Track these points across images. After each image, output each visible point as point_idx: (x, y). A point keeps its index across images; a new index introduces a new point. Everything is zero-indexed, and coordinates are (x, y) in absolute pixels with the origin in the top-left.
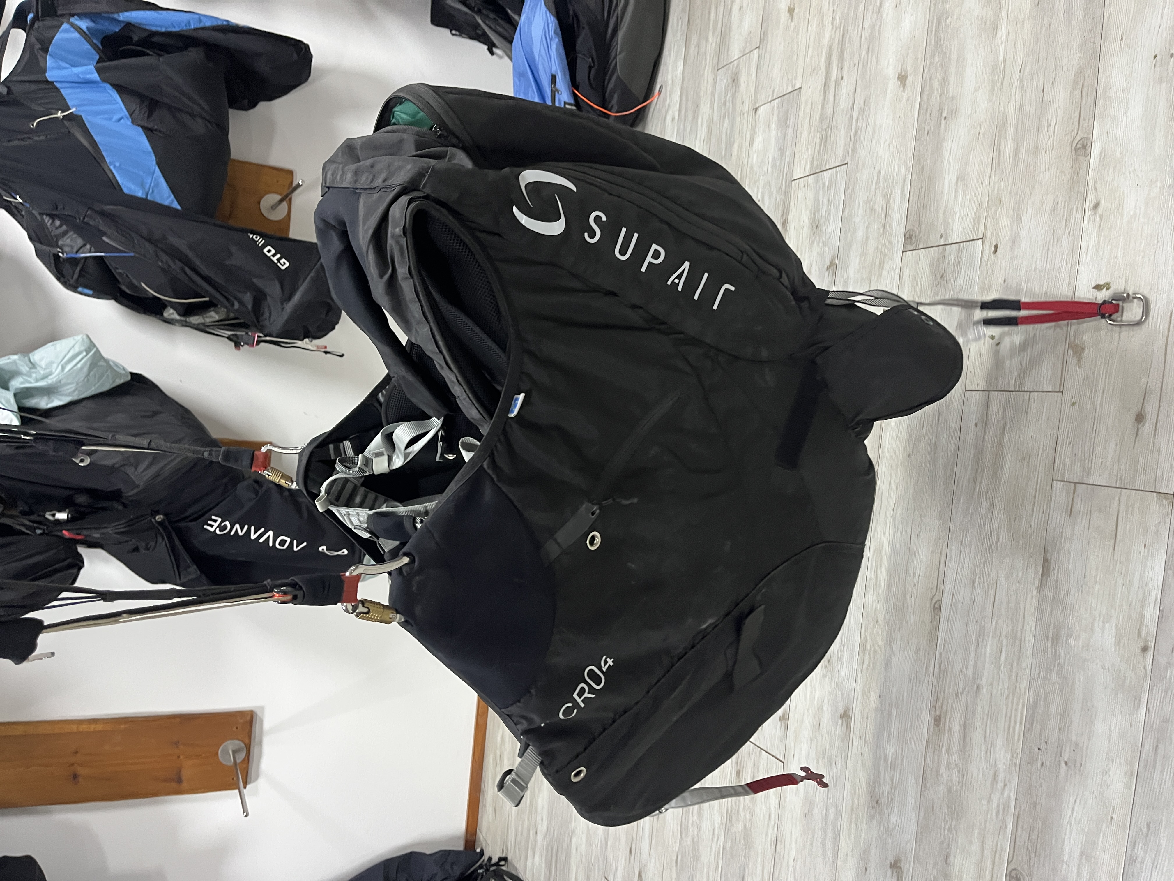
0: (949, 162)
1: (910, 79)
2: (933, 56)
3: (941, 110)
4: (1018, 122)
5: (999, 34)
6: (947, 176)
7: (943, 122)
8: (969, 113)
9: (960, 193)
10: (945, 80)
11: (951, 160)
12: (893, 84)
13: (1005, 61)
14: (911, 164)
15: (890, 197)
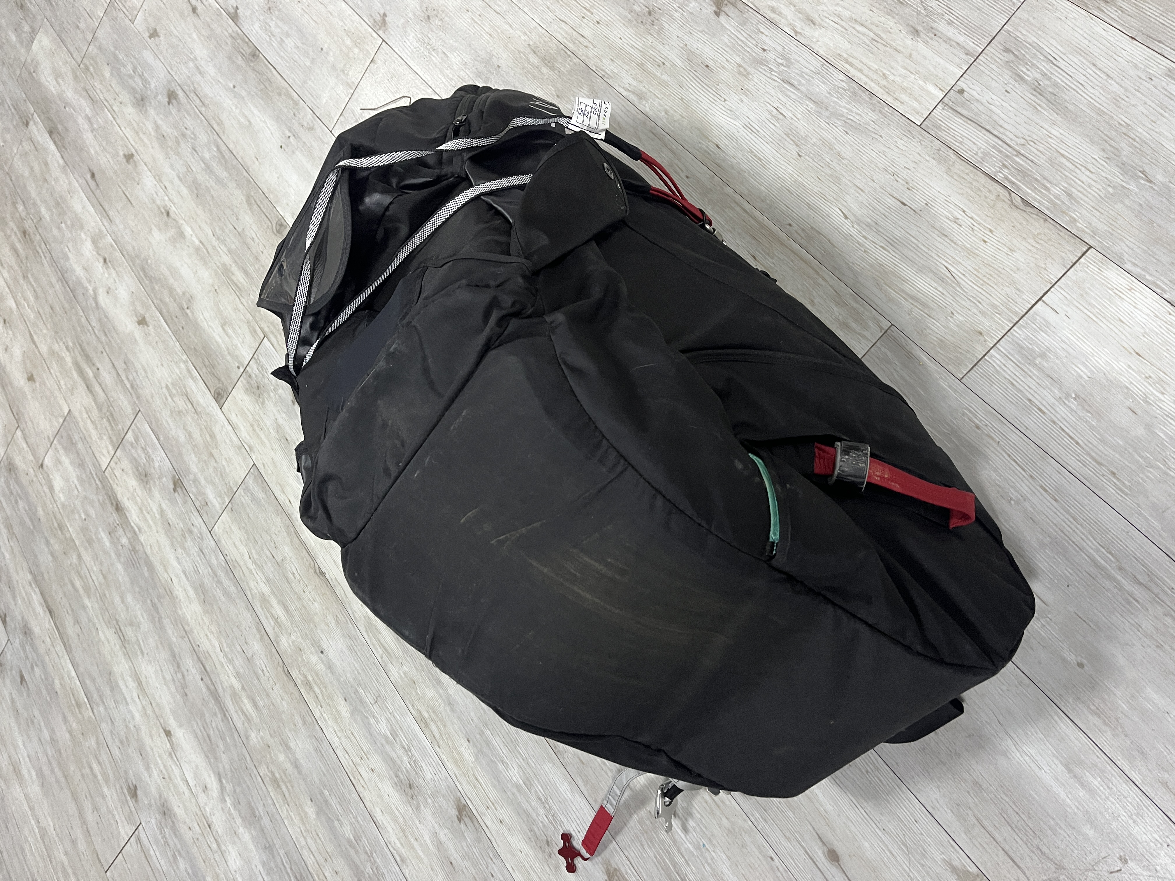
0: (210, 326)
1: (147, 317)
2: (153, 289)
3: (182, 308)
4: (234, 259)
5: (186, 233)
6: (214, 334)
7: (188, 311)
8: (200, 288)
9: (230, 332)
10: (171, 291)
11: (209, 323)
12: (138, 332)
13: (201, 242)
14: (185, 356)
15: (186, 390)
